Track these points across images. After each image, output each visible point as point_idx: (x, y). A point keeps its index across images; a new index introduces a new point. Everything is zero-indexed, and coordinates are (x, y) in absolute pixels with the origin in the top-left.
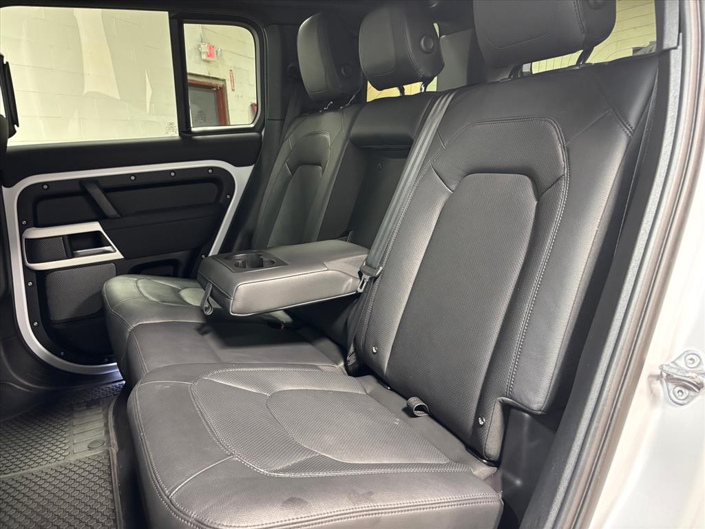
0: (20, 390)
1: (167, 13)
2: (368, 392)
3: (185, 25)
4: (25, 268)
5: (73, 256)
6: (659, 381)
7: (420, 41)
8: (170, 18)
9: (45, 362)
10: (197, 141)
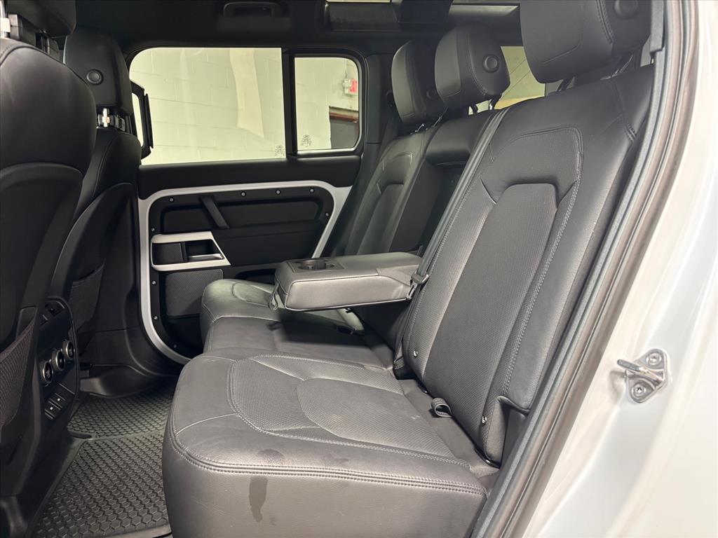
0: (138, 374)
1: (280, 49)
2: (406, 394)
3: (296, 59)
4: (152, 269)
5: (188, 260)
6: (624, 379)
7: (484, 61)
8: (282, 53)
9: (160, 351)
10: (301, 162)
